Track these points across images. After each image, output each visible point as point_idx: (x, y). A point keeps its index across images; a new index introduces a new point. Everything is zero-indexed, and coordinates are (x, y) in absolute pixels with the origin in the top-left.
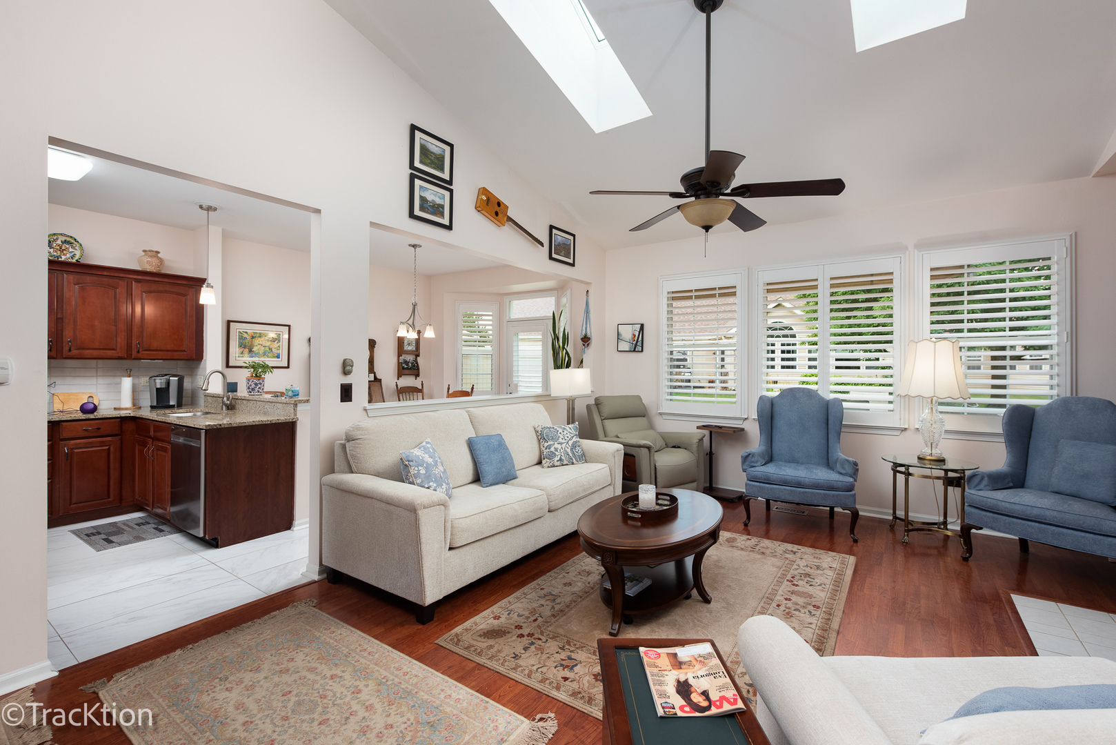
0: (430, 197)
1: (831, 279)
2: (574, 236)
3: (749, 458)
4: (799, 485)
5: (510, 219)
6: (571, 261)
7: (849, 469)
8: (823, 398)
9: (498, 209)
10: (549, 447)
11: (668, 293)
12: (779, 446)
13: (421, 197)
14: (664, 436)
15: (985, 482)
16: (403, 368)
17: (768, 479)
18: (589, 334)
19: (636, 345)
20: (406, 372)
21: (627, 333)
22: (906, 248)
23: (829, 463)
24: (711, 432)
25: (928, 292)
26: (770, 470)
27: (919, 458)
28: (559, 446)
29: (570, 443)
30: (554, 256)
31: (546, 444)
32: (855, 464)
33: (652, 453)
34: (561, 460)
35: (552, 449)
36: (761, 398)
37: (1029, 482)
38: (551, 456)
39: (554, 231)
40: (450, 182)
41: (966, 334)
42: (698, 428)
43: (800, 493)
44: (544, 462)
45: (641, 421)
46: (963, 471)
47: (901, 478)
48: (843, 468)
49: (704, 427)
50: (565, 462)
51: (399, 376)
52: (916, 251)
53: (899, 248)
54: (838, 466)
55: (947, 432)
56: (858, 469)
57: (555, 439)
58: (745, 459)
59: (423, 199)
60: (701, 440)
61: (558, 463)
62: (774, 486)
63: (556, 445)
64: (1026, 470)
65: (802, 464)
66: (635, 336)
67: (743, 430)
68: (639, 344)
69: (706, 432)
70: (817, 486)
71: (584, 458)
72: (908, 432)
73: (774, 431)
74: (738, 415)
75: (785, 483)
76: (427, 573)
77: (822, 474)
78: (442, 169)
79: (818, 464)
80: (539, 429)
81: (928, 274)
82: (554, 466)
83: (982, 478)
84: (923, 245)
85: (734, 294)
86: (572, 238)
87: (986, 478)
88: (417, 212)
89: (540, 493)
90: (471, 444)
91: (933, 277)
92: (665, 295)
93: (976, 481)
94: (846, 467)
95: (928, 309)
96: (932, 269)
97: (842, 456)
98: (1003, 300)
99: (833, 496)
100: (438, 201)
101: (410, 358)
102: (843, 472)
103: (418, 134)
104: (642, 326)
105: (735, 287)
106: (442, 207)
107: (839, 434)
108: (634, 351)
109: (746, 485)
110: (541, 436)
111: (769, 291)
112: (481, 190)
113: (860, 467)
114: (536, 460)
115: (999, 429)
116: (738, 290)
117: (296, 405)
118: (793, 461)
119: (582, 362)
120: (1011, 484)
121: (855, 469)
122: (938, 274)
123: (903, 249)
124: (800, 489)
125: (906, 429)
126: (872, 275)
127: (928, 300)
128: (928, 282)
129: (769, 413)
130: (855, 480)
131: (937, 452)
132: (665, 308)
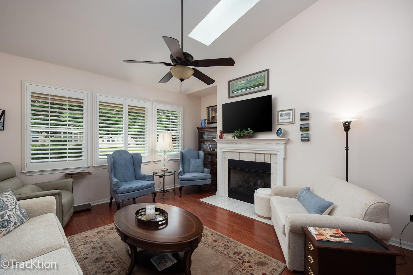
1: (128, 106)
3: (117, 184)
8: (130, 154)
10: (2, 217)
12: (118, 176)
22: (151, 101)
23: (136, 179)
24: (71, 177)
37: (185, 171)
38: (6, 224)
49: (69, 175)
50: (18, 224)
61: (13, 228)
62: (131, 193)
68: (2, 124)
71: (28, 215)
73: (115, 170)
74: (86, 166)
81: (157, 111)
82: (9, 232)
98: (169, 122)
104: (4, 111)
118: (125, 181)
124: (141, 191)
125: (151, 162)
127: (157, 119)
129: (113, 162)
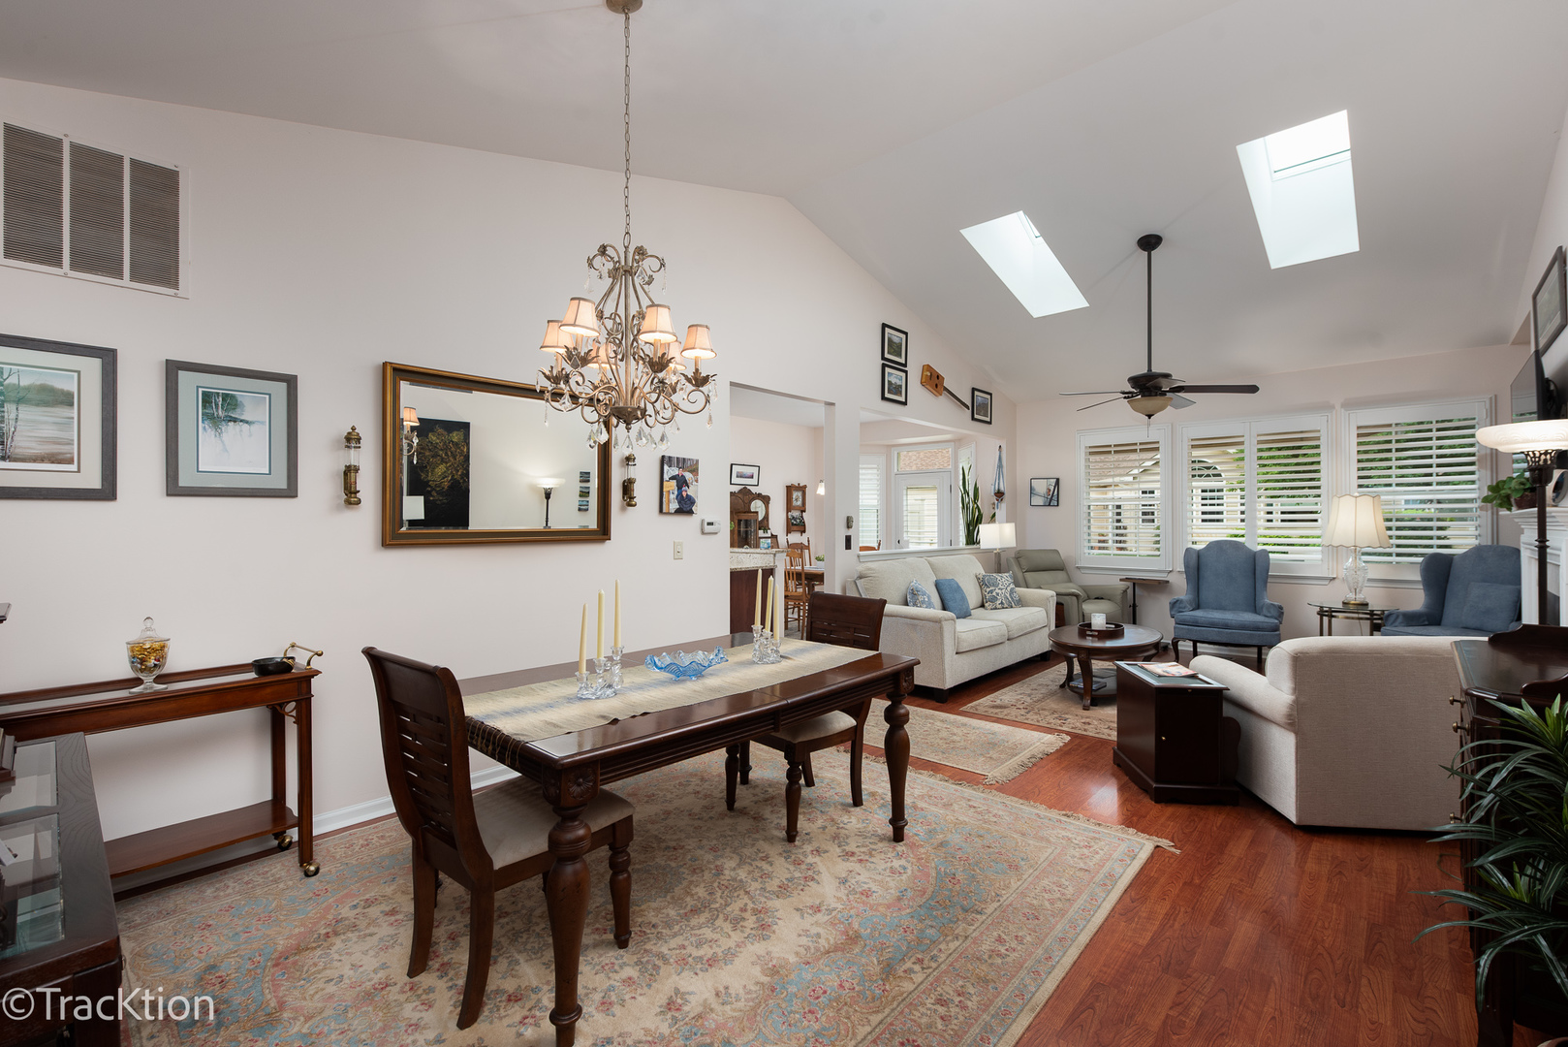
0: (894, 380)
1: (1258, 435)
2: (991, 394)
3: (1177, 604)
4: (1226, 626)
5: (946, 389)
6: (988, 419)
7: (1274, 612)
8: (1250, 550)
9: (937, 381)
10: (991, 592)
11: (1086, 447)
12: (1207, 594)
13: (889, 381)
14: (1084, 588)
15: (1400, 620)
16: (793, 524)
17: (1197, 622)
18: (1002, 489)
19: (1051, 499)
20: (795, 528)
21: (1041, 487)
22: (1333, 407)
23: (1255, 610)
24: (1134, 584)
25: (1355, 448)
26: (1198, 613)
27: (1344, 603)
28: (1000, 591)
29: (1009, 589)
30: (976, 416)
31: (988, 590)
32: (1281, 608)
33: (1080, 601)
34: (1002, 603)
35: (994, 594)
36: (1187, 550)
37: (1445, 620)
38: (993, 599)
39: (976, 393)
40: (905, 365)
41: (1394, 488)
42: (1121, 580)
43: (1227, 633)
44: (986, 605)
45: (1061, 575)
46: (1383, 611)
47: (1325, 619)
48: (1269, 612)
49: (1127, 579)
50: (1006, 606)
51: (789, 531)
52: (1343, 410)
53: (1327, 407)
54: (1264, 610)
55: (1369, 580)
56: (1283, 613)
57: (996, 585)
58: (1173, 605)
59: (890, 383)
60: (1125, 591)
61: (1000, 606)
63: (997, 591)
64: (1442, 611)
65: (1229, 610)
66: (1050, 490)
67: (1168, 582)
68: (1055, 498)
69: (1130, 584)
70: (1243, 627)
71: (1021, 603)
72: (1336, 580)
73: (1201, 580)
74: (1163, 568)
75: (1212, 625)
76: (947, 666)
77: (1249, 617)
78: (900, 355)
79: (1246, 611)
80: (981, 577)
81: (1355, 432)
82: (996, 609)
83: (1398, 617)
84: (1351, 405)
85: (1157, 449)
86: (989, 397)
87: (1401, 617)
88: (887, 395)
89: (1001, 623)
90: (937, 585)
91: (1359, 435)
92: (1083, 450)
93: (1392, 619)
94: (1272, 610)
95: (1355, 465)
96: (1358, 428)
97: (1267, 601)
98: (1431, 457)
99: (1259, 635)
100: (899, 383)
101: (796, 514)
102: (1269, 615)
103: (887, 330)
104: (1058, 480)
105: (1158, 442)
106: (901, 386)
107: (1266, 582)
108: (1049, 505)
109: (1175, 628)
110: (982, 583)
111: (1193, 446)
112: (925, 368)
113: (1285, 610)
114: (979, 604)
115: (1418, 577)
116: (1161, 446)
117: (775, 555)
118: (1221, 608)
119: (994, 515)
120: (1427, 623)
121: (1280, 612)
122: (1364, 433)
123: (1332, 407)
124: (1227, 630)
125: (1334, 578)
126: (1302, 432)
127: (1355, 457)
128: (1355, 440)
129: (1197, 565)
130: (1281, 623)
131: (1360, 598)
132: (1083, 462)
